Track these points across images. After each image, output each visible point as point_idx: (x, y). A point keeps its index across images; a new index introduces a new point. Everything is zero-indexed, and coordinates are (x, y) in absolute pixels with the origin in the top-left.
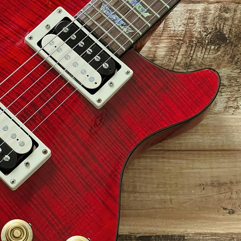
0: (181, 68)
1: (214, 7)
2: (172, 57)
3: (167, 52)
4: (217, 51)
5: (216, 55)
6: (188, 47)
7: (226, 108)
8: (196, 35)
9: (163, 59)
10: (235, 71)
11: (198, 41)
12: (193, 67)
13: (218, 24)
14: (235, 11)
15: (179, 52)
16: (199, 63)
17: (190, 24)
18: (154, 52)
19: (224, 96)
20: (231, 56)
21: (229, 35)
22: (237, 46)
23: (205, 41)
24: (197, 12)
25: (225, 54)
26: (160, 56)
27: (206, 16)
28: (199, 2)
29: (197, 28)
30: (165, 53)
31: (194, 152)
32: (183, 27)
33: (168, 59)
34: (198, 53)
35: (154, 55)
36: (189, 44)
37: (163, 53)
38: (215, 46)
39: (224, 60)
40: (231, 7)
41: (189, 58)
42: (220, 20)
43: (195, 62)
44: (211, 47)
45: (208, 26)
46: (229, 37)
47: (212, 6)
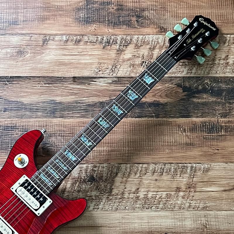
2: (73, 188)
3: (71, 185)
4: (91, 184)
5: (91, 186)
6: (79, 183)
7: (94, 208)
8: (83, 178)
9: (69, 188)
10: (98, 193)
11: (84, 180)
13: (92, 173)
14: (99, 167)
15: (76, 185)
16: (84, 190)
17: (81, 173)
19: (93, 204)
20: (97, 186)
21: (96, 177)
22: (99, 182)
23: (86, 181)
24: (83, 168)
27: (87, 170)
28: (84, 164)
29: (83, 175)
31: (80, 228)
32: (78, 175)
33: (71, 188)
34: (83, 186)
35: (66, 187)
37: (69, 186)
38: (90, 182)
39: (93, 188)
40: (97, 166)
41: (79, 188)
42: (93, 171)
43: (82, 190)
44: (88, 183)
45: (88, 174)
47: (90, 165)
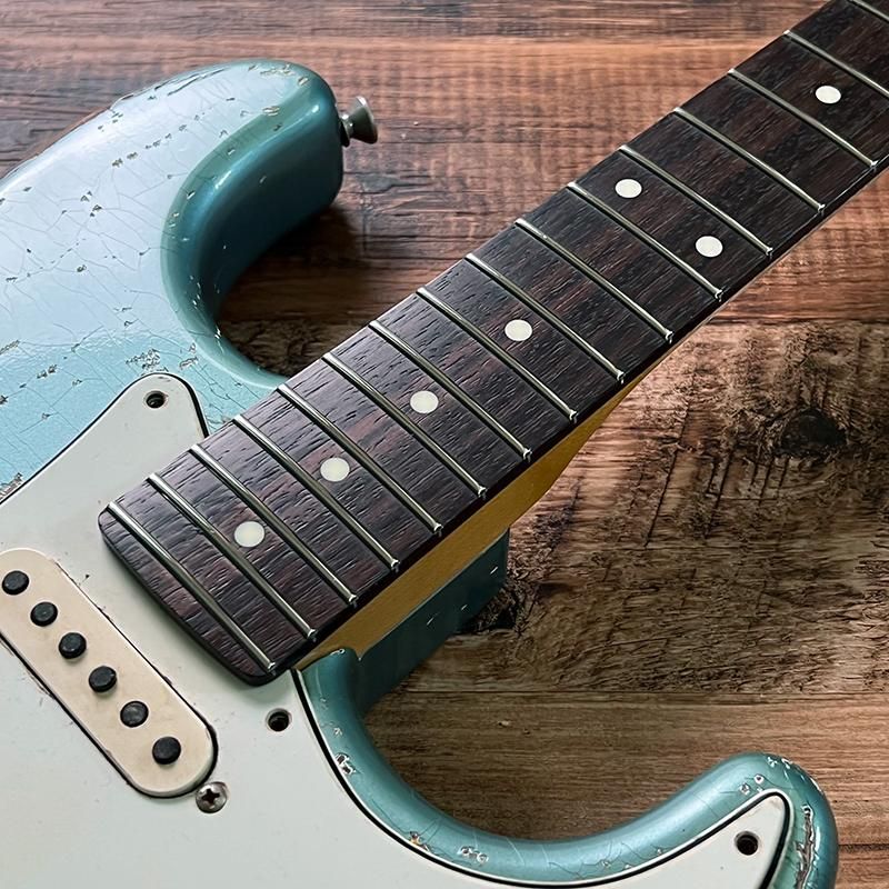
0: (681, 533)
1: (783, 335)
2: (644, 498)
3: (625, 478)
4: (810, 475)
5: (811, 488)
6: (700, 462)
8: (728, 423)
9: (612, 502)
11: (738, 442)
12: (728, 531)
13: (804, 388)
14: (863, 345)
15: (668, 479)
16: (750, 515)
17: (704, 387)
18: (576, 481)
19: (860, 631)
20: (868, 491)
21: (849, 421)
22: (884, 456)
23: (765, 444)
24: (724, 351)
25: (844, 487)
26: (600, 494)
27: (758, 363)
28: (729, 322)
29: (731, 397)
30: (616, 481)
32: (679, 398)
33: (629, 501)
34: (741, 483)
35: (578, 491)
36: (704, 454)
37: (612, 483)
38: (802, 458)
39: (841, 507)
40: (848, 335)
41: (707, 498)
42: (812, 376)
43: (731, 513)
44: (787, 463)
45: (768, 396)
46: (851, 428)
47: (777, 334)
